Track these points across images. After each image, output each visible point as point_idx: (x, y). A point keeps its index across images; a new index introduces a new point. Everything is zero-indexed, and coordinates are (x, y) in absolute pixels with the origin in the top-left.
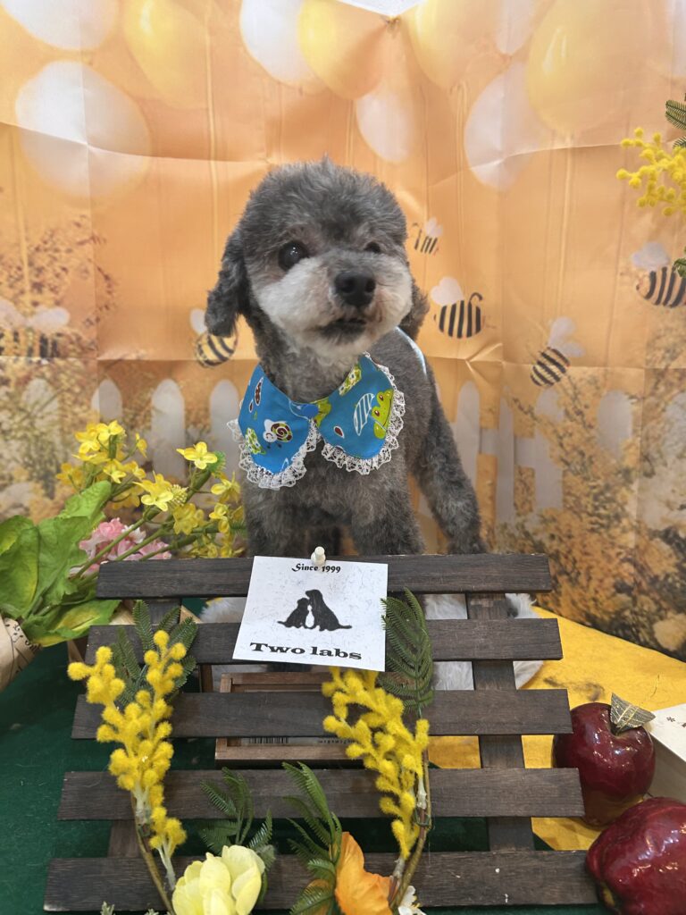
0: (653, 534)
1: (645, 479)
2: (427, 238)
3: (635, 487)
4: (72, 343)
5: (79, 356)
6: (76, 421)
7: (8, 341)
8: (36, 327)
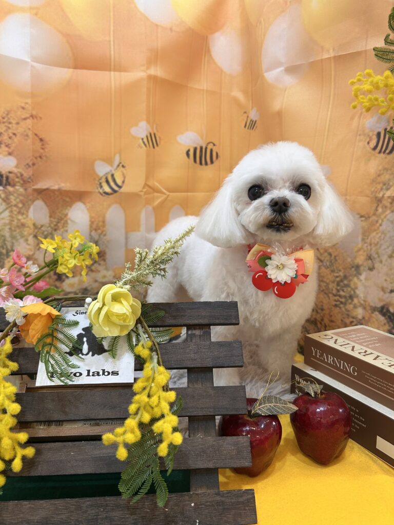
1: (369, 272)
3: (362, 277)
5: (22, 186)
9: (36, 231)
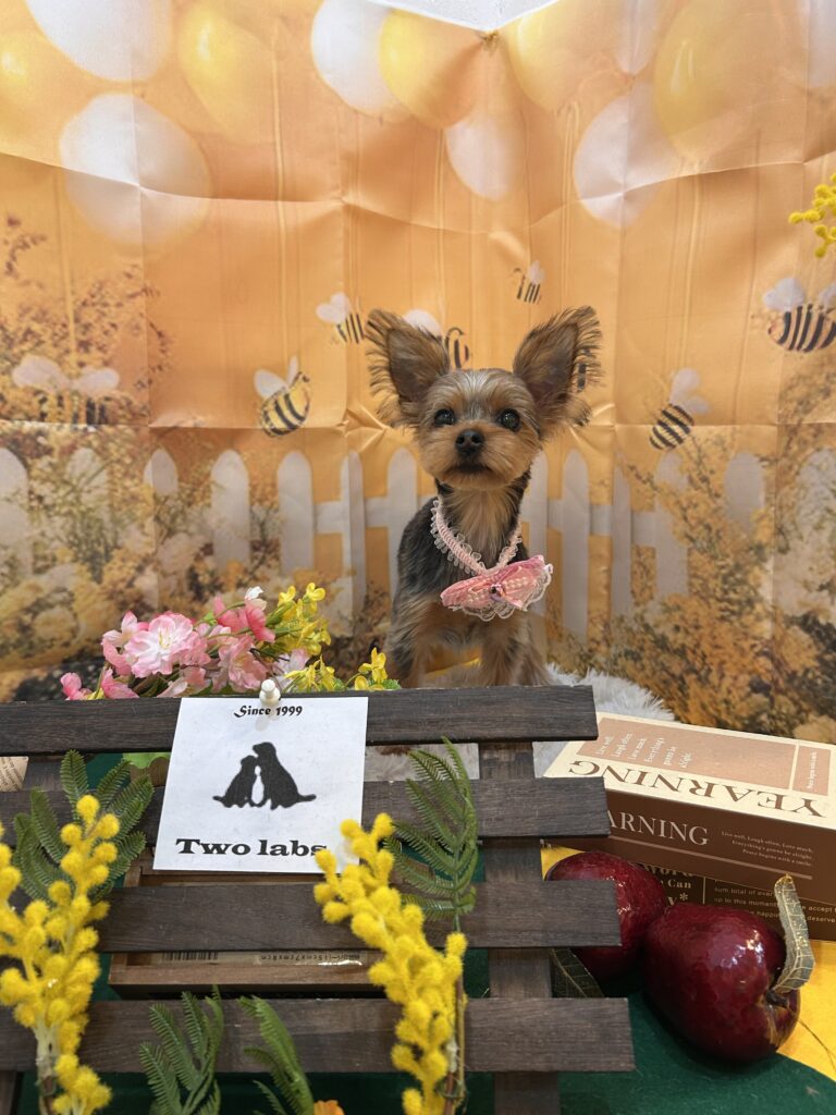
0: (791, 621)
1: (780, 555)
2: (531, 285)
3: (769, 566)
4: (121, 408)
5: (130, 423)
6: (127, 496)
7: (50, 406)
8: (82, 390)
9: (158, 507)
